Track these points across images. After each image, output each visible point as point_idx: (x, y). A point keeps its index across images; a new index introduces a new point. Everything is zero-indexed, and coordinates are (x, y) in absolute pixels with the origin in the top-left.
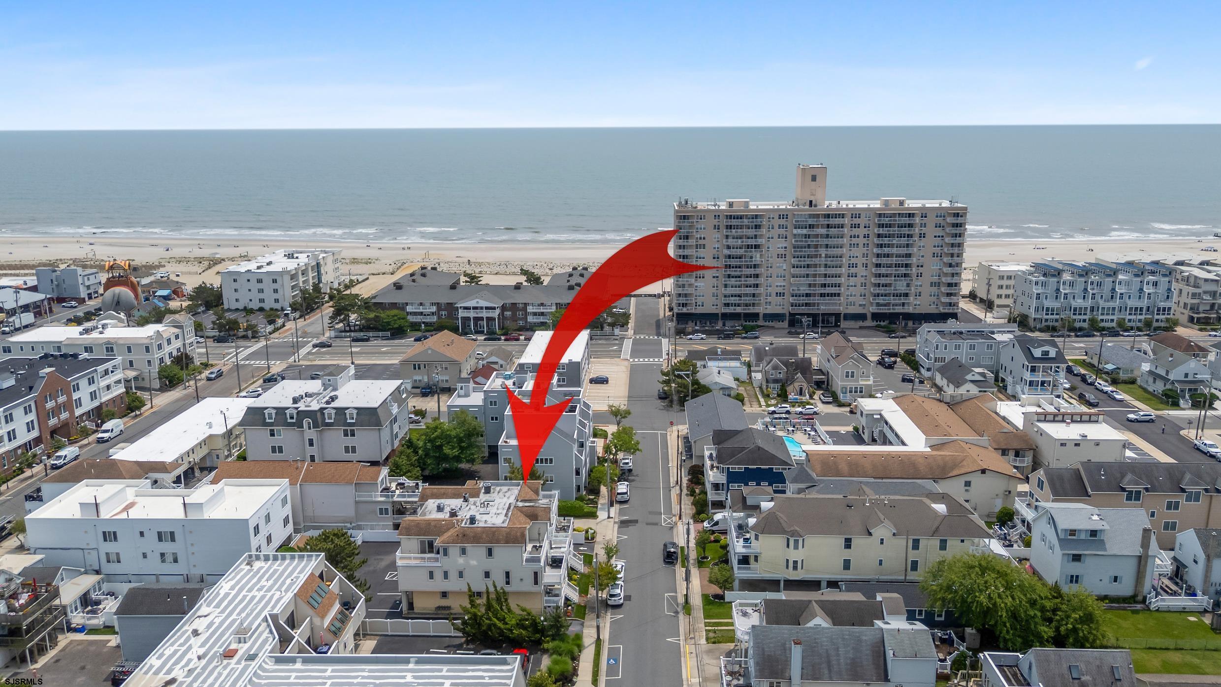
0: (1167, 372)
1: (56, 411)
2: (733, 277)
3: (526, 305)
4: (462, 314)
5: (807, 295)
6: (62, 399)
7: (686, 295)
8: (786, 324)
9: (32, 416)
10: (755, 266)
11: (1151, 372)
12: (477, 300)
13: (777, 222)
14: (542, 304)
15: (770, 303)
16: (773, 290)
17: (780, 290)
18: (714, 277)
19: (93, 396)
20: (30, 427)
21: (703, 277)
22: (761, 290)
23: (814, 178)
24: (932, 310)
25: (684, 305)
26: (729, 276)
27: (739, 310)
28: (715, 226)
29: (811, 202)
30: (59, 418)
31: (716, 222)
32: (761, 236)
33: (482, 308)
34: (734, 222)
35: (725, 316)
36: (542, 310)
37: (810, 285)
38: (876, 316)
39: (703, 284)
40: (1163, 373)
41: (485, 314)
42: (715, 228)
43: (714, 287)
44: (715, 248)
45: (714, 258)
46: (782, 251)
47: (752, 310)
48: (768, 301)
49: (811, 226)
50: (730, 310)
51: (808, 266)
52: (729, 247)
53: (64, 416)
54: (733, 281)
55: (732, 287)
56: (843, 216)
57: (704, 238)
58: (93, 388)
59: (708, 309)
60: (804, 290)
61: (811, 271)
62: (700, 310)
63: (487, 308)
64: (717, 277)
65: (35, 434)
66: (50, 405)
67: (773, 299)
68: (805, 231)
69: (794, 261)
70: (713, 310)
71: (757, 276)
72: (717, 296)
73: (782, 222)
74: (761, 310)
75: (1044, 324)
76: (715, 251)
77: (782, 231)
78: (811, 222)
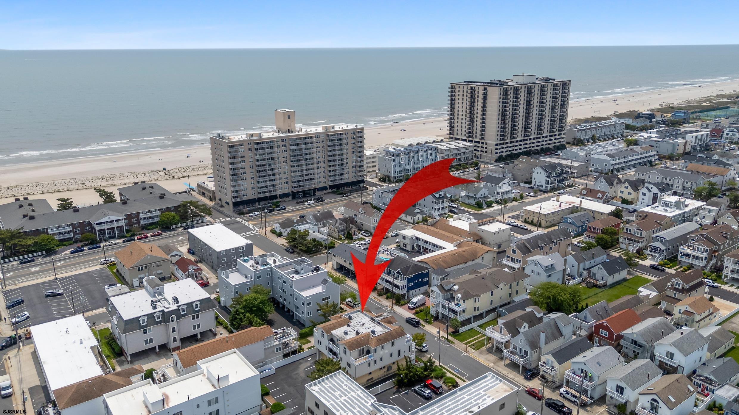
0: (475, 195)
2: (261, 177)
3: (138, 214)
4: (97, 228)
5: (300, 181)
7: (237, 191)
8: (291, 197)
10: (272, 169)
11: (466, 195)
12: (109, 216)
13: (281, 143)
14: (149, 211)
15: (282, 188)
16: (283, 181)
17: (286, 180)
18: (251, 178)
21: (246, 179)
22: (277, 182)
23: (289, 117)
24: (354, 180)
25: (236, 197)
26: (260, 177)
27: (268, 194)
28: (249, 149)
29: (289, 130)
31: (249, 147)
32: (274, 152)
33: (113, 221)
34: (259, 146)
35: (260, 200)
36: (150, 215)
37: (300, 176)
38: (331, 187)
39: (245, 183)
40: (473, 195)
41: (115, 225)
42: (249, 150)
43: (252, 184)
44: (250, 162)
45: (251, 167)
46: (285, 159)
47: (273, 194)
48: (281, 187)
49: (298, 144)
50: (262, 195)
51: (298, 166)
52: (258, 160)
54: (262, 179)
55: (262, 182)
56: (312, 137)
57: (244, 157)
59: (251, 197)
60: (298, 179)
61: (300, 168)
62: (244, 199)
63: (116, 221)
64: (253, 178)
67: (283, 186)
68: (295, 147)
69: (292, 164)
70: (253, 197)
71: (274, 175)
72: (254, 189)
73: (284, 143)
74: (278, 193)
75: (397, 179)
76: (250, 164)
77: (284, 148)
78: (298, 142)
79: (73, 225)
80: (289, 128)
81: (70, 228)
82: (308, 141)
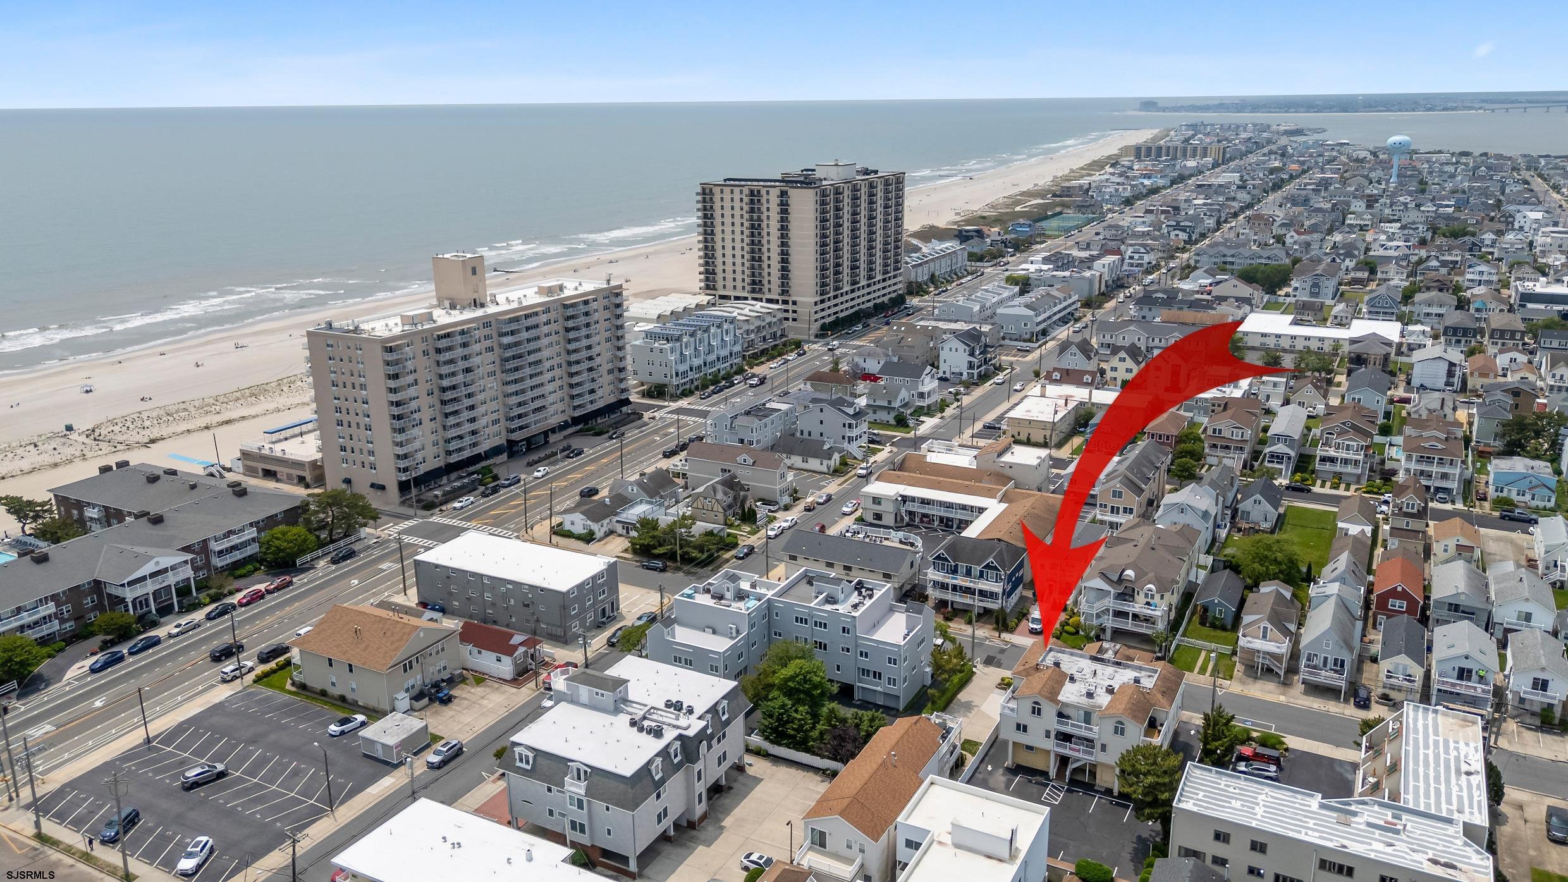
2: (451, 415)
3: (205, 543)
4: (133, 592)
5: (520, 416)
7: (406, 456)
8: (506, 454)
10: (472, 395)
12: (156, 560)
14: (230, 533)
15: (488, 436)
16: (489, 419)
17: (495, 416)
18: (431, 420)
21: (421, 424)
22: (480, 423)
23: (474, 272)
24: (612, 399)
25: (406, 470)
26: (447, 415)
27: (466, 454)
28: (424, 352)
29: (475, 301)
31: (424, 346)
32: (471, 355)
33: (166, 570)
34: (443, 344)
35: (450, 468)
36: (235, 540)
37: (522, 403)
38: (575, 421)
39: (421, 434)
41: (172, 579)
42: (424, 355)
43: (433, 433)
44: (428, 381)
45: (429, 395)
46: (491, 368)
47: (475, 451)
48: (487, 434)
49: (513, 332)
50: (454, 458)
51: (517, 381)
52: (441, 377)
54: (452, 420)
55: (452, 427)
56: (536, 314)
57: (415, 372)
59: (432, 464)
60: (515, 411)
61: (520, 386)
62: (421, 470)
63: (174, 568)
64: (435, 419)
67: (491, 430)
68: (509, 339)
69: (504, 377)
70: (436, 464)
71: (472, 408)
72: (438, 444)
73: (487, 331)
74: (482, 448)
75: (681, 389)
76: (428, 386)
77: (488, 343)
78: (514, 326)
79: (54, 597)
80: (475, 296)
81: (51, 608)
82: (531, 321)
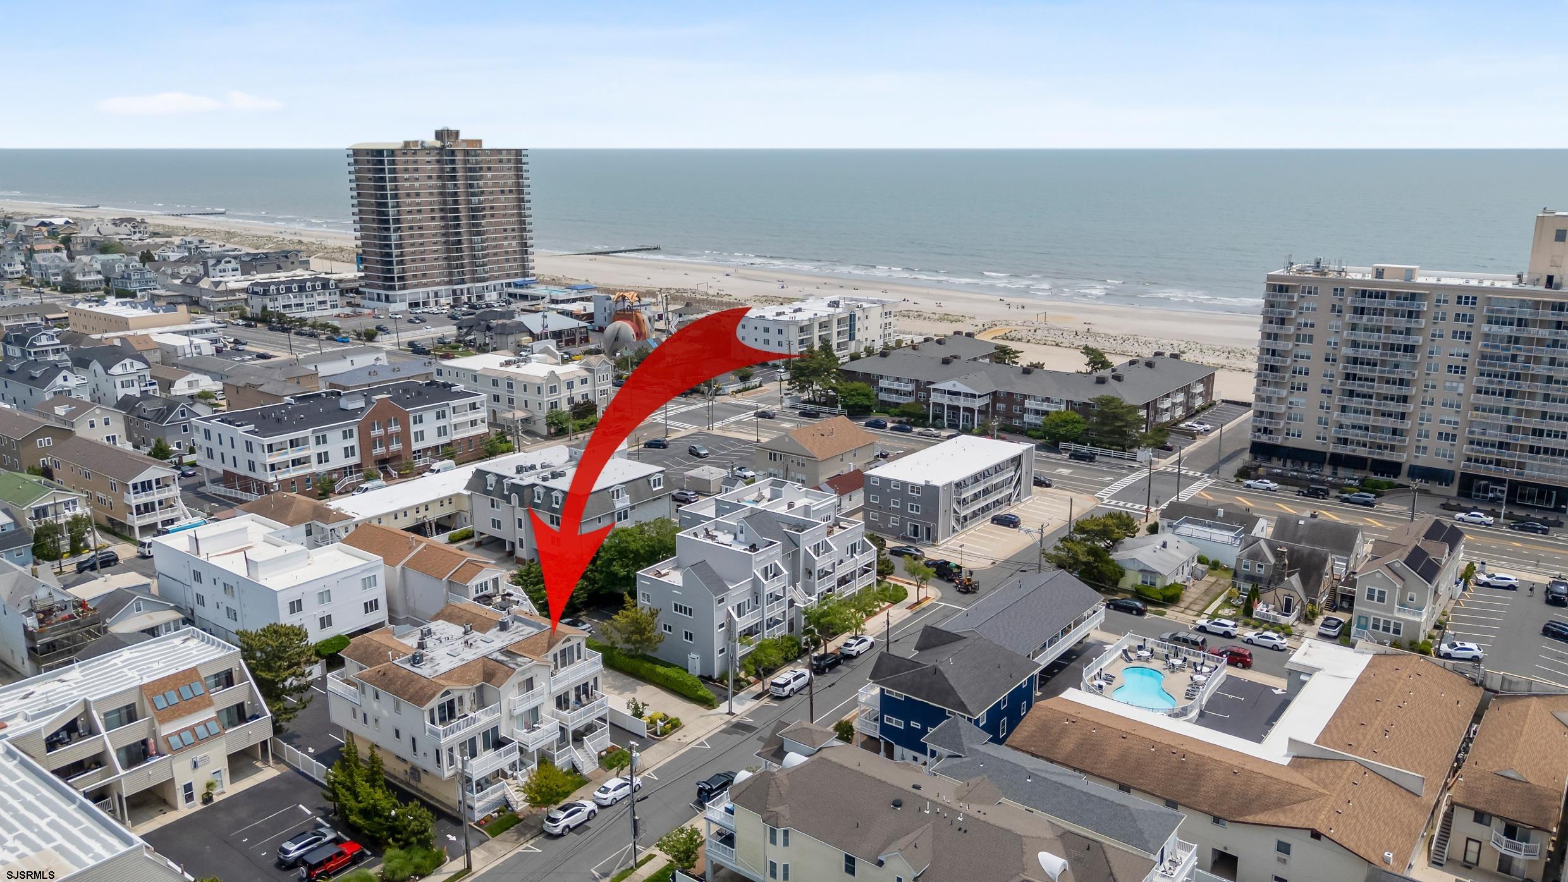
1: (386, 440)
2: (1358, 396)
3: (1025, 397)
4: (935, 398)
5: (1501, 445)
6: (394, 429)
7: (1271, 415)
8: (1453, 490)
9: (354, 442)
10: (1402, 382)
12: (954, 382)
13: (1453, 308)
15: (1425, 448)
16: (1434, 428)
17: (1448, 429)
18: (1323, 391)
19: (442, 431)
20: (348, 452)
21: (1305, 389)
22: (1408, 424)
23: (1561, 236)
25: (1267, 431)
26: (1351, 393)
27: (1361, 452)
28: (1334, 306)
29: (1550, 279)
30: (388, 449)
31: (1335, 300)
32: (1420, 331)
34: (1368, 303)
35: (1338, 461)
36: (1045, 407)
37: (1509, 429)
39: (1303, 401)
41: (961, 402)
42: (1333, 310)
43: (1322, 407)
44: (1329, 343)
45: (1327, 360)
46: (1458, 361)
47: (1386, 456)
48: (1421, 444)
49: (1520, 322)
50: (1347, 450)
51: (1509, 393)
52: (1355, 344)
53: (395, 447)
54: (1356, 402)
55: (1356, 411)
57: (1312, 326)
58: (442, 423)
59: (1310, 443)
60: (1496, 435)
61: (1513, 404)
62: (1293, 442)
63: (966, 395)
64: (1330, 392)
65: (355, 460)
66: (377, 432)
67: (1432, 442)
68: (1506, 330)
69: (1483, 382)
70: (1316, 446)
71: (1405, 399)
72: (1326, 424)
73: (1464, 309)
74: (1403, 458)
76: (1329, 349)
77: (1462, 326)
78: (1527, 314)
79: (917, 383)
